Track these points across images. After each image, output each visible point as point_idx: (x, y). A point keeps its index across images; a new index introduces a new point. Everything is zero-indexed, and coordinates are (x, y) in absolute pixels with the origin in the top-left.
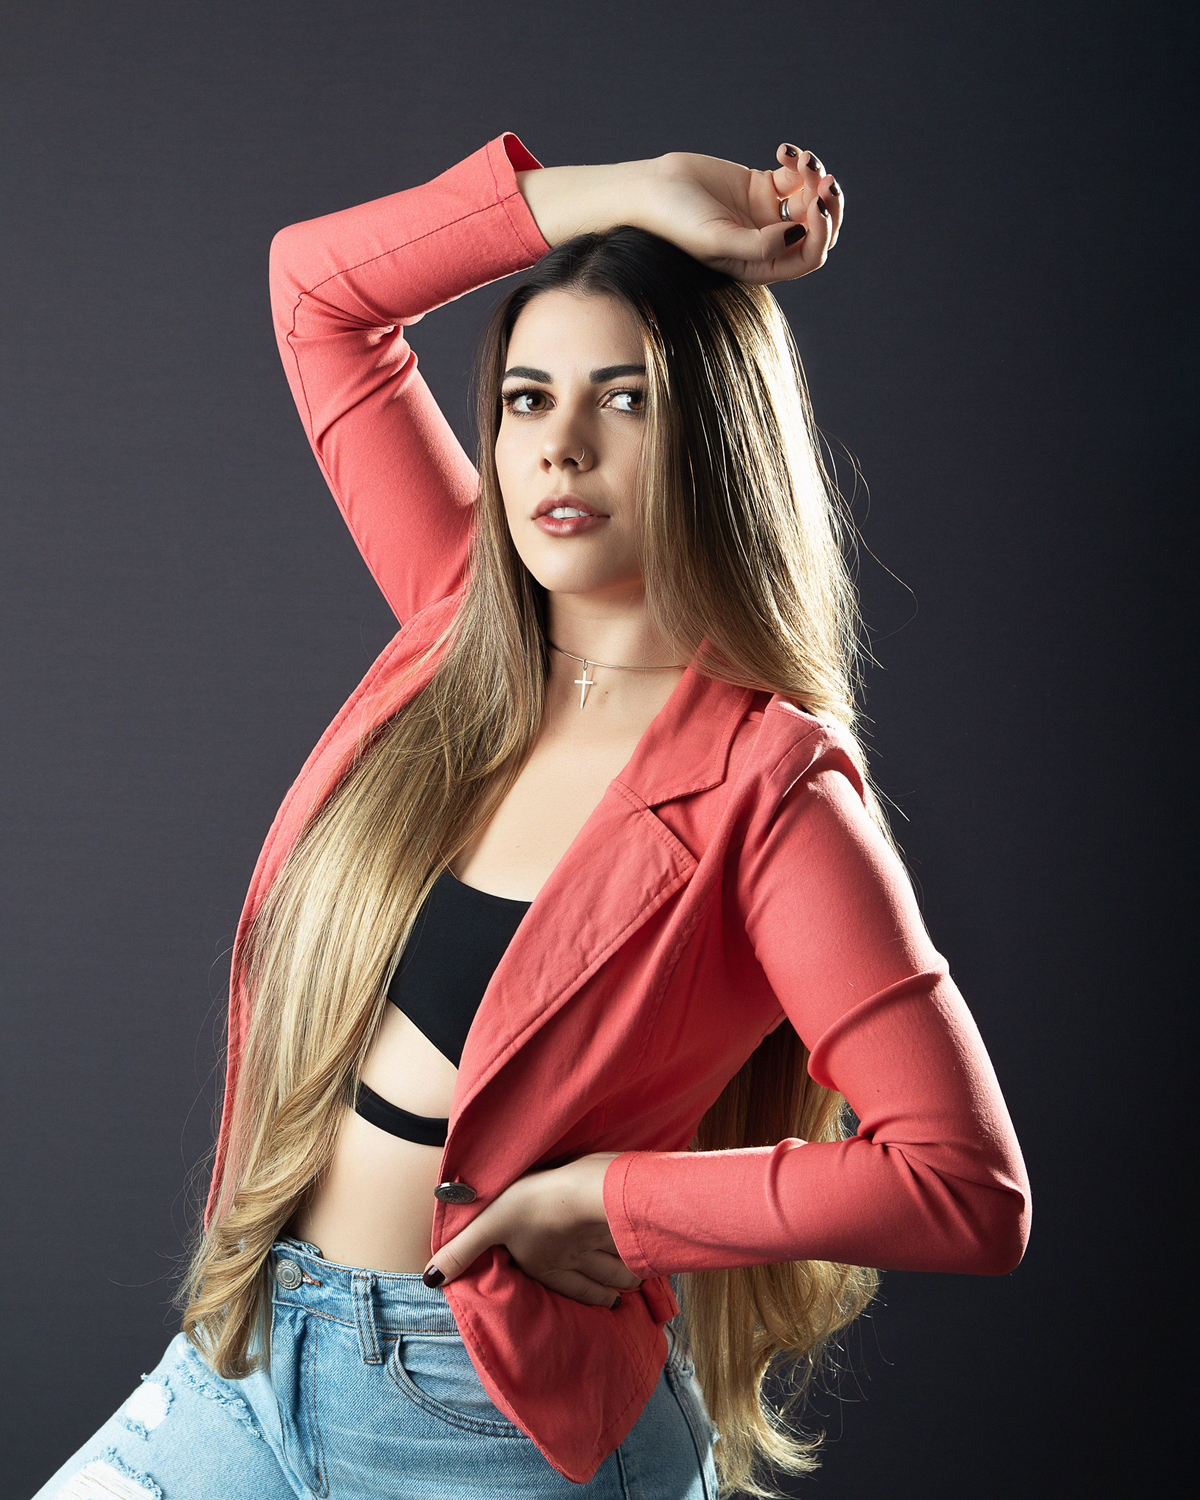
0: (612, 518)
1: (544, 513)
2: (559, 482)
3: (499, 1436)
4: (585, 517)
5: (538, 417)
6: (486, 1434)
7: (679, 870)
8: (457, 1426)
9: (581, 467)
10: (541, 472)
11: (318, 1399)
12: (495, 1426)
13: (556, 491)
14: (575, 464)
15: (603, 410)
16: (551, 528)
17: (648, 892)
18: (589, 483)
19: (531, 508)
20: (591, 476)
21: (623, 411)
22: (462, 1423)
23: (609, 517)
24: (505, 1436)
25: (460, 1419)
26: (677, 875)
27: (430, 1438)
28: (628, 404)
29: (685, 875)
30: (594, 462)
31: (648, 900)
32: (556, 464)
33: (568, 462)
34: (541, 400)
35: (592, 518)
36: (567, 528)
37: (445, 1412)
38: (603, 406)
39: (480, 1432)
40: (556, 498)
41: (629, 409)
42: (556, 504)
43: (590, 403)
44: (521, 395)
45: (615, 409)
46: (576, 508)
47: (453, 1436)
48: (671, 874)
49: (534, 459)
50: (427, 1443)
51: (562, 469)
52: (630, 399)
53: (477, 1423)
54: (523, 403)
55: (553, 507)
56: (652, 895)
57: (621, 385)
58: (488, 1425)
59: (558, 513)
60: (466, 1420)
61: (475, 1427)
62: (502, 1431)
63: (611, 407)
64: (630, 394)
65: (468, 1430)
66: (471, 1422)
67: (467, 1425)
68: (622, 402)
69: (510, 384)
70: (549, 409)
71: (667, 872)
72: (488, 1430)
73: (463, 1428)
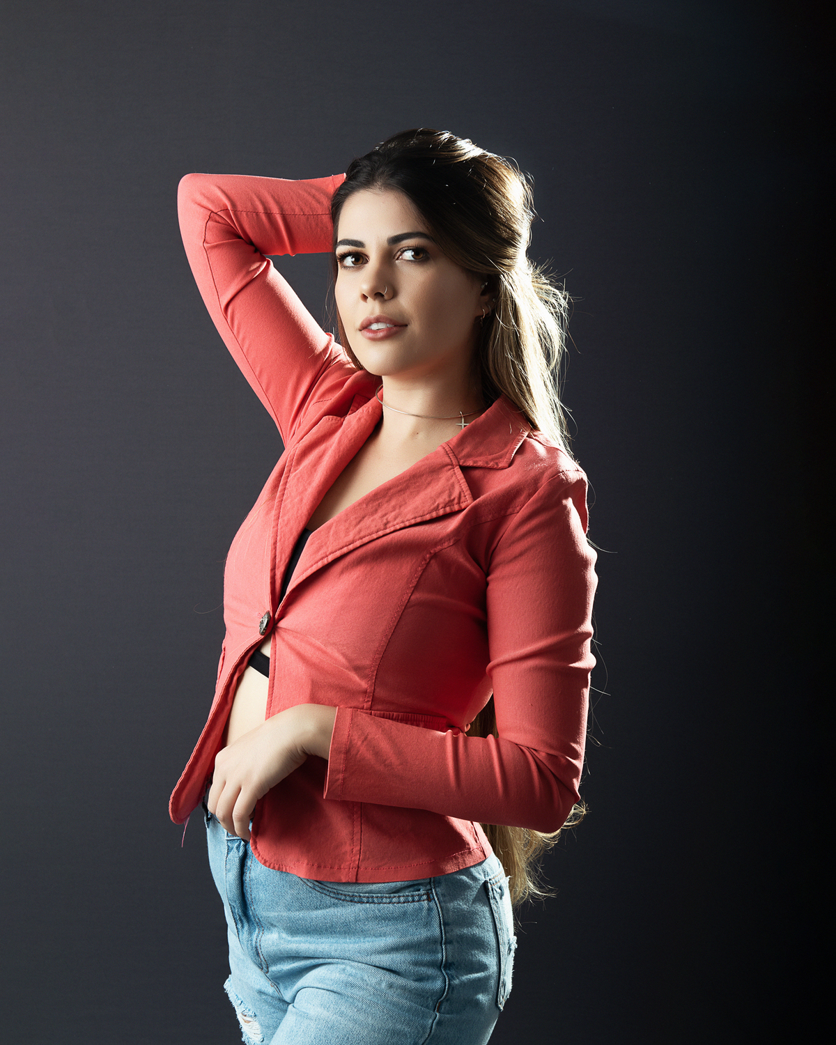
0: (409, 327)
1: (365, 327)
2: (373, 308)
3: (364, 903)
4: (392, 328)
5: (359, 269)
6: (355, 902)
7: (462, 500)
8: (337, 898)
9: (386, 297)
10: (362, 302)
11: (253, 896)
12: (360, 896)
13: (372, 313)
14: (382, 296)
15: (397, 261)
16: (370, 336)
17: (438, 505)
18: (391, 307)
19: (358, 324)
20: (393, 302)
21: (409, 261)
22: (340, 896)
23: (406, 325)
24: (367, 902)
25: (338, 894)
26: (459, 503)
27: (321, 909)
28: (412, 256)
29: (463, 505)
30: (394, 294)
31: (437, 509)
32: (371, 297)
33: (377, 295)
34: (360, 258)
35: (396, 327)
36: (381, 335)
37: (328, 890)
38: (397, 259)
39: (351, 901)
40: (372, 317)
41: (413, 259)
42: (372, 321)
43: (389, 257)
44: (348, 256)
45: (405, 260)
46: (385, 322)
47: (335, 905)
48: (456, 501)
49: (357, 295)
50: (320, 913)
51: (375, 300)
52: (413, 253)
53: (349, 895)
54: (349, 261)
55: (370, 324)
56: (440, 508)
57: (407, 245)
58: (356, 896)
59: (375, 327)
60: (342, 894)
61: (348, 898)
62: (365, 900)
63: (402, 259)
64: (413, 250)
65: (344, 900)
66: (345, 895)
67: (343, 898)
68: (409, 255)
69: (341, 250)
70: (365, 263)
71: (454, 499)
72: (356, 899)
73: (340, 899)
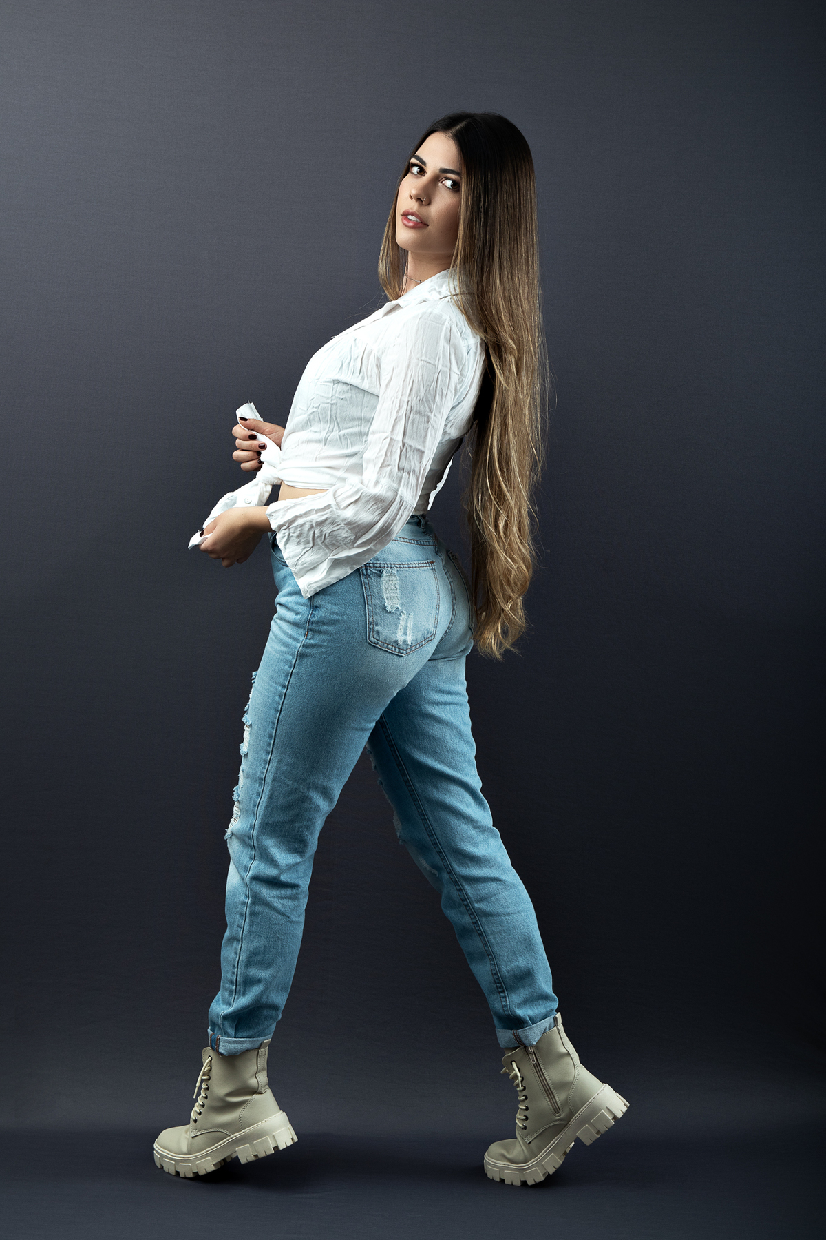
0: (429, 227)
1: (405, 215)
2: (413, 206)
4: (419, 223)
5: (419, 178)
9: (424, 203)
10: (411, 199)
13: (412, 209)
14: (422, 201)
15: (440, 184)
16: (405, 222)
18: (424, 210)
19: (402, 212)
20: (427, 207)
21: (448, 187)
23: (428, 225)
28: (451, 185)
30: (429, 203)
32: (415, 199)
33: (419, 200)
34: (422, 171)
35: (422, 224)
36: (411, 224)
40: (411, 211)
41: (450, 187)
42: (411, 214)
43: (436, 179)
44: (416, 167)
45: (445, 185)
46: (417, 218)
49: (411, 194)
51: (416, 201)
54: (415, 170)
55: (408, 214)
57: (450, 177)
59: (410, 217)
64: (453, 182)
68: (449, 183)
69: (413, 160)
70: (423, 176)
